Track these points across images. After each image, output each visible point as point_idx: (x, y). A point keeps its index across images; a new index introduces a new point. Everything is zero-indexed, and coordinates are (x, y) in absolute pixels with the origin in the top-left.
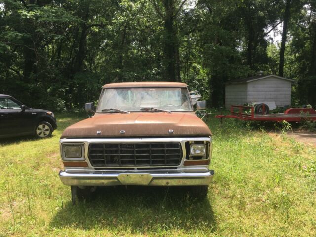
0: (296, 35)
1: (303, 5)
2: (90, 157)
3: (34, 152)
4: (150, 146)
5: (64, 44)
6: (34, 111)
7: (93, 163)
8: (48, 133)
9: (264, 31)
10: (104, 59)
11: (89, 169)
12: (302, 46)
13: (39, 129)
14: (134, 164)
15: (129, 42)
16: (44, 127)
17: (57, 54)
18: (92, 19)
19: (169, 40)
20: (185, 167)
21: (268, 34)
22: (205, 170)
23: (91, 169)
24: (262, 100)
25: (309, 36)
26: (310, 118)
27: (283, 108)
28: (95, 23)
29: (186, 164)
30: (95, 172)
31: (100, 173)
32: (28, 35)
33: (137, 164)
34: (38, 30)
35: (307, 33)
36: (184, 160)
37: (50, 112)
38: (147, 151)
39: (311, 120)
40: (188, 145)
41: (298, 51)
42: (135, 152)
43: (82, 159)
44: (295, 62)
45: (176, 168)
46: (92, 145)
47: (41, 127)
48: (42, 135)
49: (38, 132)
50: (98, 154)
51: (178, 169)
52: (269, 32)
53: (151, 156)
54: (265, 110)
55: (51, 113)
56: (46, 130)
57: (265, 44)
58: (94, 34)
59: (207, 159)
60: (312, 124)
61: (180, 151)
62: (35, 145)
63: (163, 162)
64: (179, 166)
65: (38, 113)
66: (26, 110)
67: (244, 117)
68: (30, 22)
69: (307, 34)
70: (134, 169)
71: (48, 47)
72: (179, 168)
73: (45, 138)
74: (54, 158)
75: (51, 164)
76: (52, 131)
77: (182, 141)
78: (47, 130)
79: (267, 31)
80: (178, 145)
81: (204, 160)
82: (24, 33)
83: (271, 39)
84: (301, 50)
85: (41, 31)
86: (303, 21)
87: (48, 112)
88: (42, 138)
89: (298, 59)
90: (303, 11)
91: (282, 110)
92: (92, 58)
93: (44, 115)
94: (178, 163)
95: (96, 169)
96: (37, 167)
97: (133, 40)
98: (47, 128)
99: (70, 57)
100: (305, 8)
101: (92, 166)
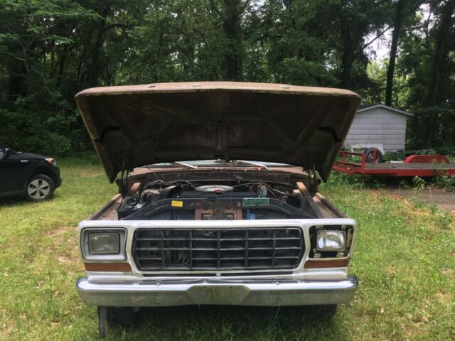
0: (407, 48)
1: (420, 5)
2: (136, 254)
3: (25, 226)
4: (247, 235)
5: (69, 54)
6: (24, 157)
7: (141, 264)
8: (46, 192)
9: (364, 40)
10: (128, 77)
11: (132, 275)
12: (416, 64)
13: (33, 187)
14: (216, 266)
15: (167, 53)
16: (40, 183)
17: (58, 68)
18: (113, 17)
19: (231, 51)
20: (305, 271)
21: (371, 45)
22: (341, 275)
23: (136, 275)
24: (365, 141)
25: (425, 49)
26: (445, 171)
27: (395, 153)
28: (117, 22)
29: (309, 265)
30: (144, 281)
31: (154, 282)
32: (15, 38)
33: (221, 266)
34: (32, 29)
35: (423, 45)
36: (306, 258)
37: (50, 160)
38: (241, 244)
39: (447, 174)
40: (314, 231)
41: (409, 71)
42: (219, 245)
43: (120, 257)
44: (407, 86)
45: (291, 273)
46: (140, 233)
47: (35, 182)
48: (37, 196)
49: (31, 191)
50: (150, 249)
51: (293, 275)
52: (371, 42)
53: (247, 253)
54: (377, 157)
55: (52, 161)
56: (44, 188)
57: (365, 60)
58: (116, 39)
59: (345, 255)
60: (450, 180)
61: (300, 243)
62: (25, 214)
63: (268, 263)
64: (298, 269)
65: (31, 161)
66: (12, 157)
67: (349, 169)
68: (18, 18)
69: (422, 47)
70: (215, 275)
71: (45, 57)
72: (297, 272)
73: (42, 201)
74: (59, 236)
75: (54, 249)
76: (53, 189)
77: (304, 226)
78: (46, 188)
79: (369, 42)
80: (296, 232)
81: (341, 257)
82: (8, 34)
83: (374, 53)
84: (413, 70)
85: (36, 31)
86: (418, 28)
87: (47, 159)
88: (36, 201)
89: (411, 82)
90: (418, 13)
91: (394, 156)
92: (111, 75)
93: (40, 164)
94: (294, 263)
95: (145, 275)
96: (30, 256)
97: (173, 50)
98: (45, 184)
99: (79, 73)
100: (422, 10)
101: (139, 269)
